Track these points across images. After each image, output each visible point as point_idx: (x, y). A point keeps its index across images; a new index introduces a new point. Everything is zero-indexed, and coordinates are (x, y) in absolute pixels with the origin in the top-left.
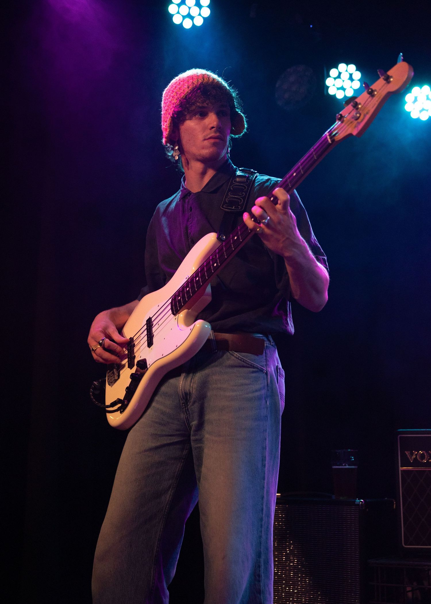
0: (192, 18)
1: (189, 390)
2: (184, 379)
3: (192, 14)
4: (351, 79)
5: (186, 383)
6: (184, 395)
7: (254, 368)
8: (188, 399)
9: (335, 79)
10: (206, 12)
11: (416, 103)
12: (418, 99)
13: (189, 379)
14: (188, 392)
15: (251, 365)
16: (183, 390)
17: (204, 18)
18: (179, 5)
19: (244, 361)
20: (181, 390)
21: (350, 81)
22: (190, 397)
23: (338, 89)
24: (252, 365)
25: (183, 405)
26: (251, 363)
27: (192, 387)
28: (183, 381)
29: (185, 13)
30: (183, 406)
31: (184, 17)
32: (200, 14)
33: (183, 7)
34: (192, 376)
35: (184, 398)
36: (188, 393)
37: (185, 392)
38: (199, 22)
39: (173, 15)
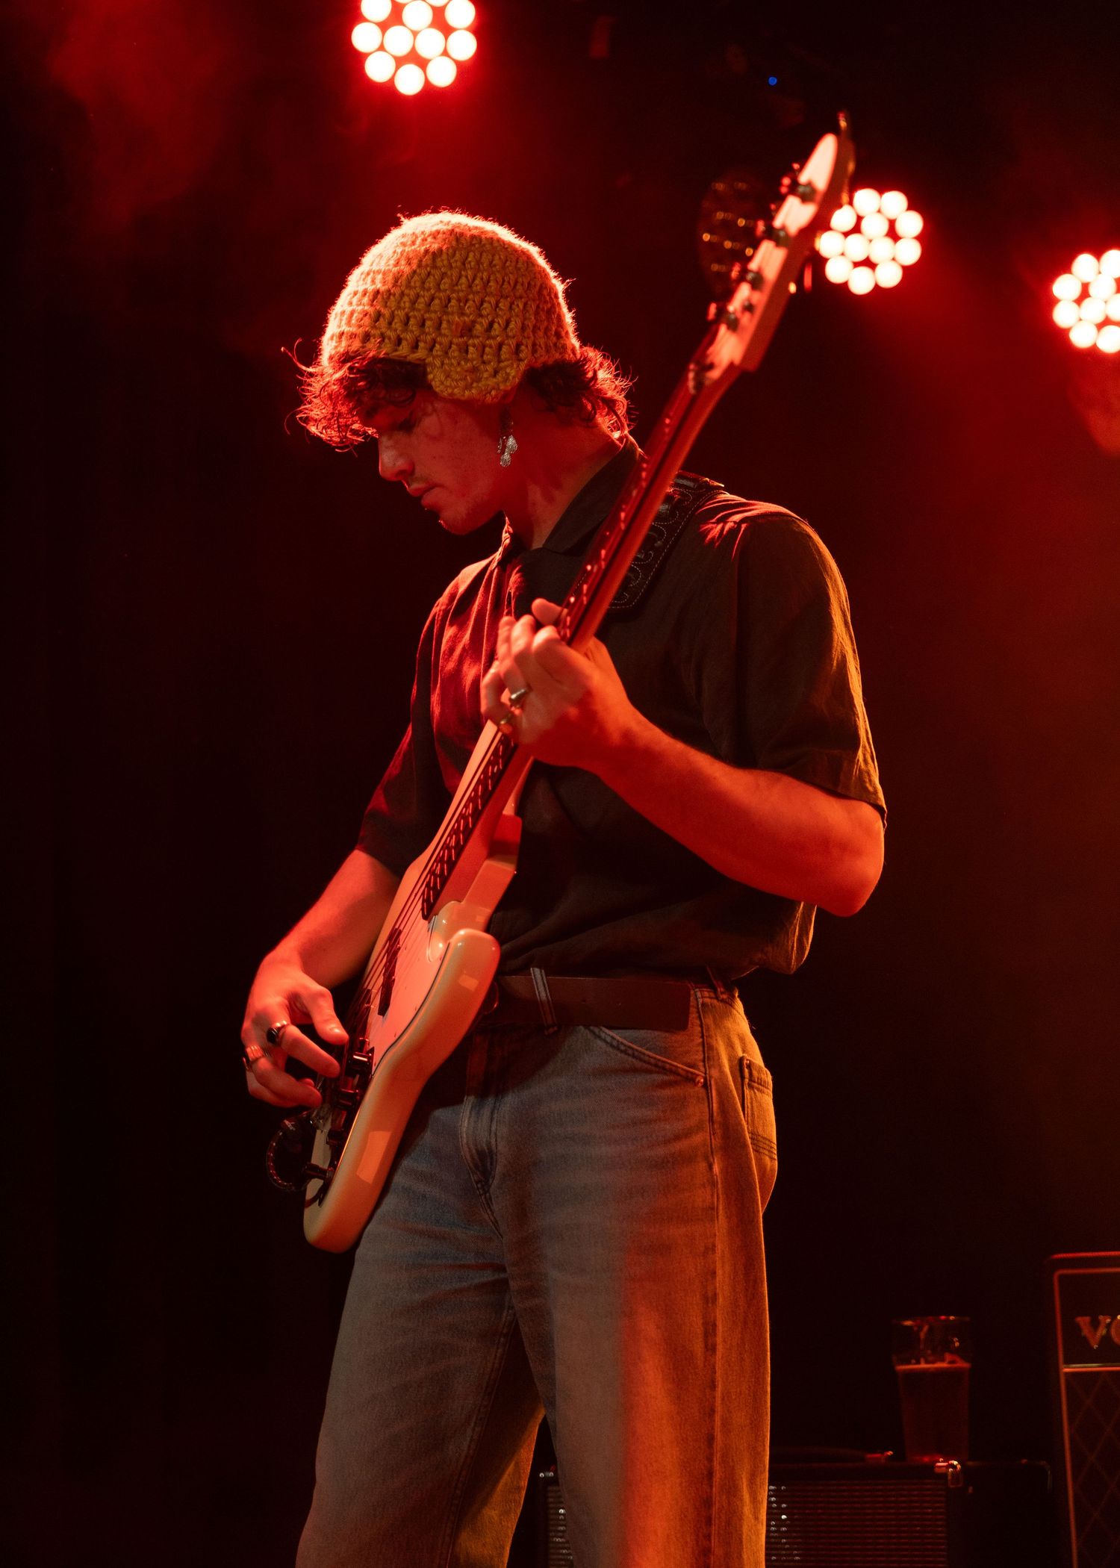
0: (423, 63)
1: (489, 1144)
2: (473, 1114)
3: (423, 52)
4: (893, 234)
5: (480, 1125)
6: (476, 1158)
7: (665, 1074)
8: (489, 1168)
9: (846, 234)
10: (465, 46)
11: (1086, 302)
12: (1092, 291)
13: (486, 1112)
14: (486, 1148)
15: (656, 1066)
16: (472, 1146)
17: (458, 63)
18: (384, 26)
19: (636, 1053)
20: (467, 1144)
21: (889, 241)
22: (491, 1164)
23: (856, 265)
24: (660, 1064)
25: (479, 1186)
26: (655, 1058)
27: (496, 1134)
28: (470, 1117)
29: (403, 50)
30: (478, 1189)
31: (400, 62)
32: (445, 53)
33: (394, 31)
34: (495, 1103)
35: (476, 1166)
36: (487, 1151)
37: (477, 1150)
38: (444, 75)
39: (365, 56)
